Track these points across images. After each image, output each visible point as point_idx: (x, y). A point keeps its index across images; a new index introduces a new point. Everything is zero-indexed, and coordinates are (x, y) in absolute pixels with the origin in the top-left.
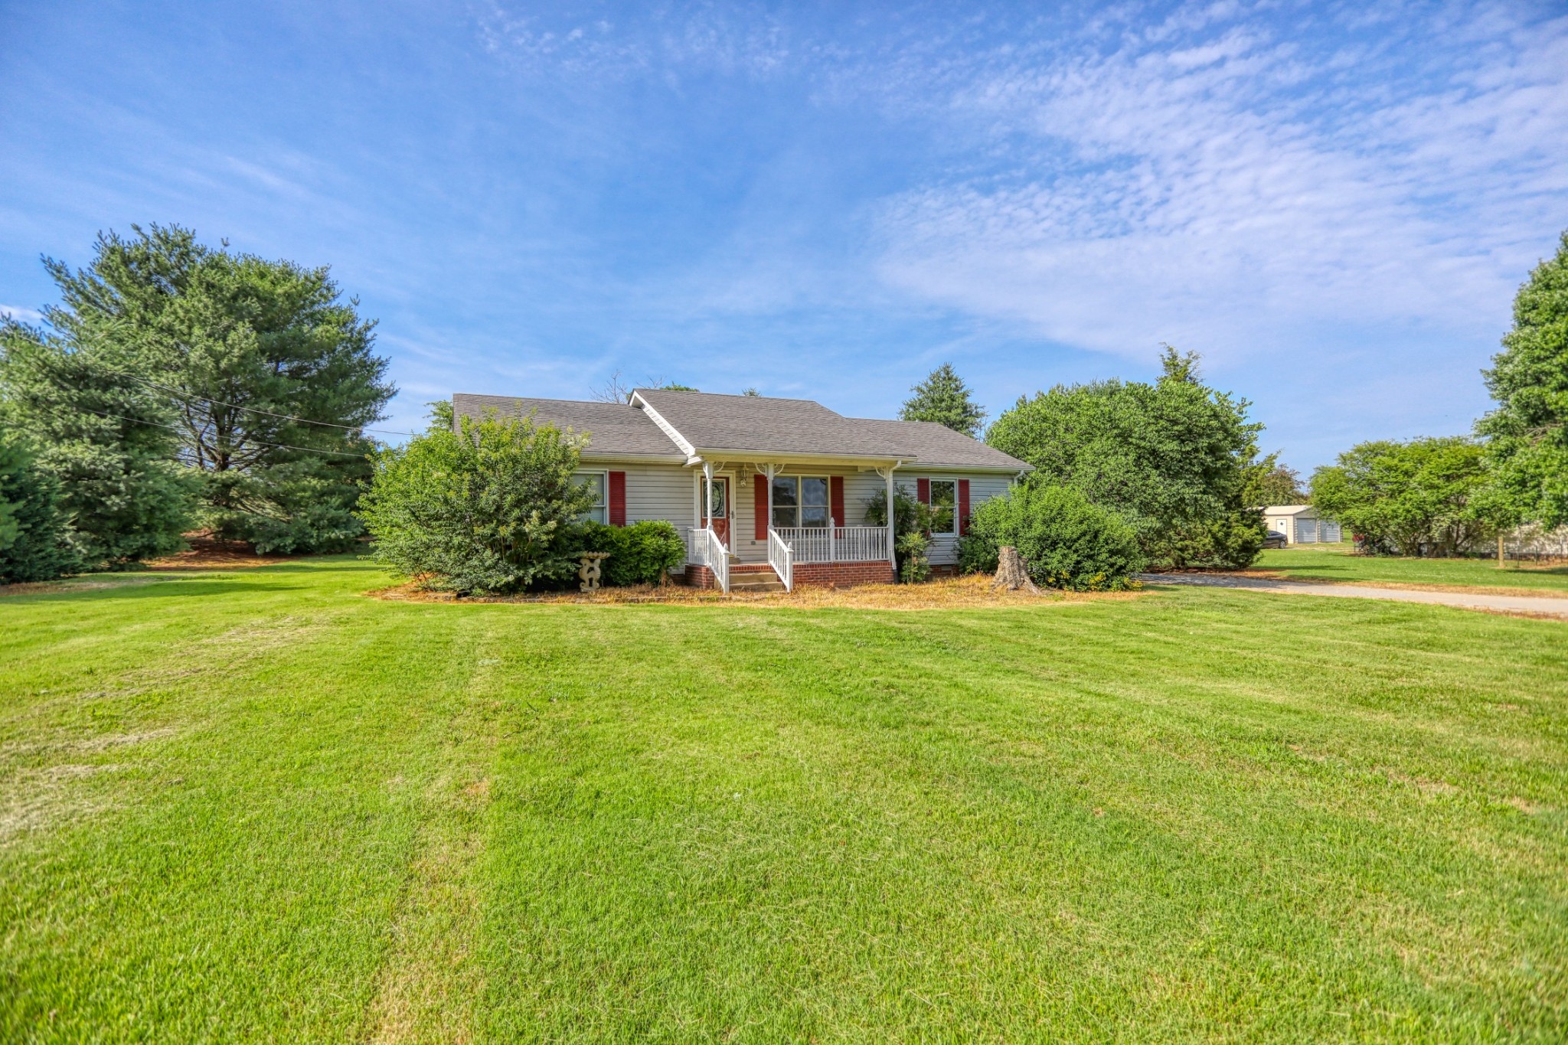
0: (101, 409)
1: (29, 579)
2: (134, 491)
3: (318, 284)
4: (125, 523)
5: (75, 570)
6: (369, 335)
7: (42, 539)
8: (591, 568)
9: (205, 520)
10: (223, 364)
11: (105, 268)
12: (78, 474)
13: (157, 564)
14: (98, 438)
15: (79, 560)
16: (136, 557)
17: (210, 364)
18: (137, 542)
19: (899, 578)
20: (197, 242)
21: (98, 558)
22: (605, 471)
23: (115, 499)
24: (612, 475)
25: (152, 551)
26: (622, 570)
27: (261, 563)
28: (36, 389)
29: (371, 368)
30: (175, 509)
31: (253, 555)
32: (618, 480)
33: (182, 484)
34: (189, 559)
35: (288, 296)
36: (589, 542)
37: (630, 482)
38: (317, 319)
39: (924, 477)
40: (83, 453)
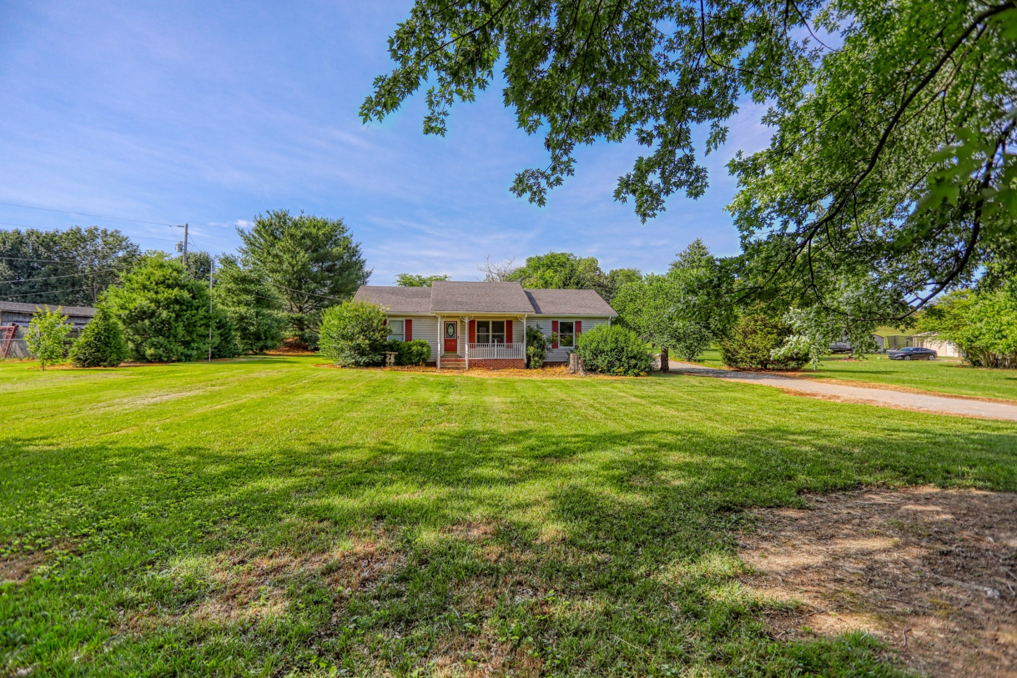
0: (248, 292)
1: (224, 357)
2: (259, 324)
3: (338, 227)
4: (258, 338)
5: (239, 354)
6: (358, 249)
7: (229, 342)
8: (391, 358)
9: (289, 334)
10: (295, 269)
11: (256, 231)
12: (242, 318)
13: (271, 353)
14: (247, 304)
15: (240, 351)
16: (261, 350)
17: (290, 268)
18: (261, 343)
19: (528, 366)
20: (290, 215)
21: (247, 350)
22: (404, 319)
23: (251, 328)
24: (407, 321)
25: (267, 348)
26: (404, 359)
27: (309, 353)
28: (229, 286)
29: (360, 264)
30: (274, 331)
31: (308, 351)
32: (409, 323)
33: (278, 321)
34: (284, 351)
35: (324, 234)
36: (392, 347)
37: (415, 324)
38: (336, 244)
39: (555, 320)
40: (242, 309)
